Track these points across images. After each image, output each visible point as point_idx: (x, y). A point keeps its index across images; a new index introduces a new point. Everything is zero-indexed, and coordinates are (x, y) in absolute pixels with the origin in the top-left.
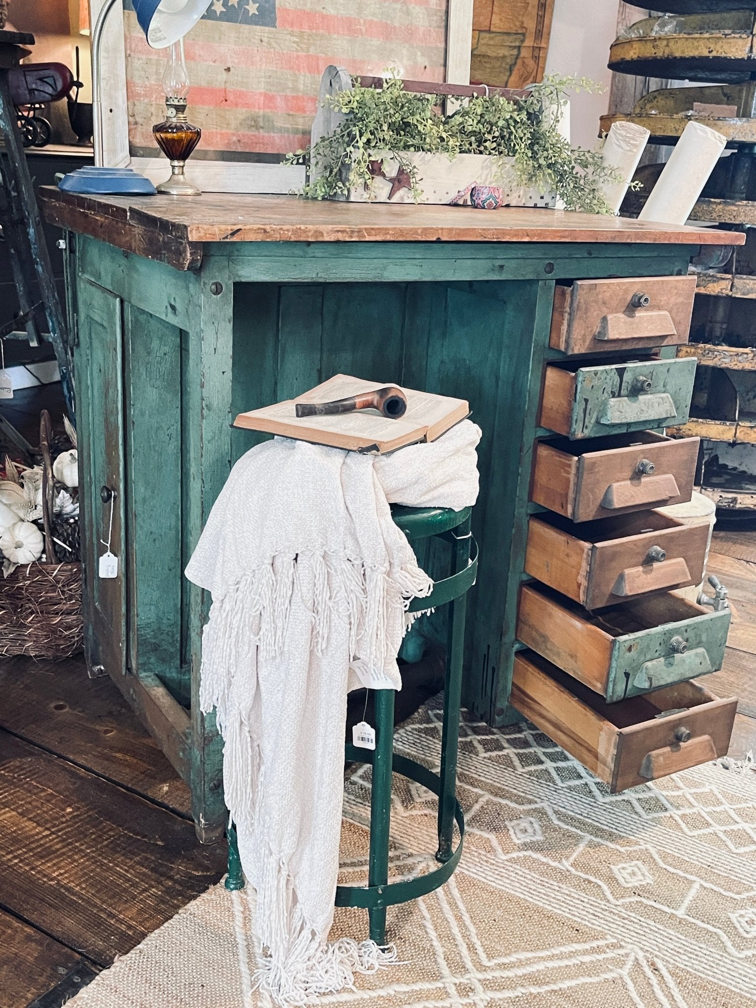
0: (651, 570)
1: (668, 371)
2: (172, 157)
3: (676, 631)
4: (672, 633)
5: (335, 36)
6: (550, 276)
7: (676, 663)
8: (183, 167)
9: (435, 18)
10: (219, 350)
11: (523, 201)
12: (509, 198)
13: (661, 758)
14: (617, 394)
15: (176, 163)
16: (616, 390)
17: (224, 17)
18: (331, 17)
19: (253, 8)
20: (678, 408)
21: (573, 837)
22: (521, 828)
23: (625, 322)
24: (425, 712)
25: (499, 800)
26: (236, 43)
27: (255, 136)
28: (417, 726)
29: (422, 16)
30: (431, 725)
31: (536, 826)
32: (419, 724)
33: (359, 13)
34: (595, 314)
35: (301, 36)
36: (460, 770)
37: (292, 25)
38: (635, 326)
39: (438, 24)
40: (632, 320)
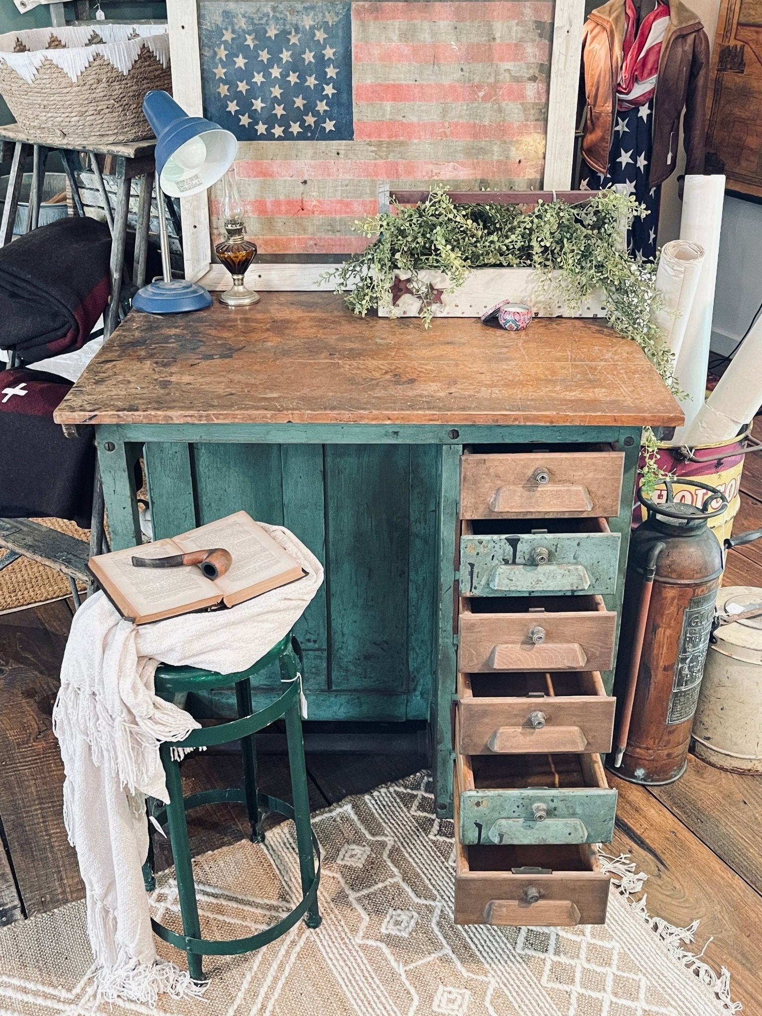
0: (532, 733)
1: (578, 545)
2: (233, 272)
3: (540, 799)
4: (532, 800)
5: (416, 141)
6: (455, 441)
7: (537, 827)
8: (242, 279)
9: (532, 112)
10: (117, 492)
12: (561, 310)
13: (504, 909)
14: (510, 562)
15: (235, 277)
16: (510, 557)
17: (301, 137)
18: (412, 124)
19: (329, 126)
20: (597, 579)
21: (435, 945)
22: (399, 919)
23: (521, 497)
24: (422, 777)
25: (404, 885)
26: (312, 158)
27: (332, 239)
28: (401, 790)
29: (516, 111)
30: (415, 793)
31: (413, 922)
32: (406, 787)
33: (444, 116)
34: (487, 485)
35: (380, 144)
36: (400, 844)
37: (369, 136)
38: (533, 500)
39: (536, 117)
40: (531, 493)
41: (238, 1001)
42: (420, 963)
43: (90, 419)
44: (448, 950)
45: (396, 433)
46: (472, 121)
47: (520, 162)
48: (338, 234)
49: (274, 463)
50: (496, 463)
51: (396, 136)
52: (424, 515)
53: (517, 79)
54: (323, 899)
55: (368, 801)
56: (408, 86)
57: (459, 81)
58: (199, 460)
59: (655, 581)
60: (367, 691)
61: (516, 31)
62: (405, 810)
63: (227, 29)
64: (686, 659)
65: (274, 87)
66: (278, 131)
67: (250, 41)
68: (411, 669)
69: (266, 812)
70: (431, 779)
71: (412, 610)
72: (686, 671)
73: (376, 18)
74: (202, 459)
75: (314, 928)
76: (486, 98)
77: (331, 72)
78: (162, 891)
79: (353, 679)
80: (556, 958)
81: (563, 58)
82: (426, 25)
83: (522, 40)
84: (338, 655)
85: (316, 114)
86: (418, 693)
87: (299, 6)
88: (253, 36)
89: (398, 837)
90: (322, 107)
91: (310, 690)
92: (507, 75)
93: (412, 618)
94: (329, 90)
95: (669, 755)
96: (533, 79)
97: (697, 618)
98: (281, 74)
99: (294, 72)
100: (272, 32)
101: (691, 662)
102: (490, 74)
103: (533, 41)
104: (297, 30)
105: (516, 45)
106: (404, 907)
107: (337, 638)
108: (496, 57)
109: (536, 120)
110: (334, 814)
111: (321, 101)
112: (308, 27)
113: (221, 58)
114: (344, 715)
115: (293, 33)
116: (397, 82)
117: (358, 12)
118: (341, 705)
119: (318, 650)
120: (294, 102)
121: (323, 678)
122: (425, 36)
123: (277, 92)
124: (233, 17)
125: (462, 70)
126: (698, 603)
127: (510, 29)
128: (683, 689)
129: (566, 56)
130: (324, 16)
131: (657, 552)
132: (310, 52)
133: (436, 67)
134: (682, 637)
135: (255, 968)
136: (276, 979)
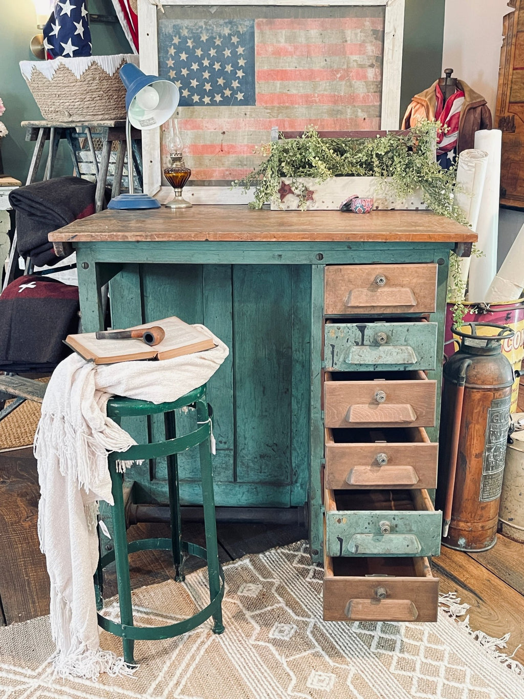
0: (379, 470)
1: (408, 330)
2: (175, 187)
3: (385, 517)
4: (380, 518)
5: (297, 106)
6: (321, 262)
7: (383, 540)
8: (181, 192)
9: (372, 87)
10: (89, 299)
11: (406, 206)
12: (394, 205)
13: (360, 606)
14: (360, 344)
15: (176, 190)
16: (360, 340)
17: (221, 103)
18: (293, 95)
19: (240, 96)
20: (422, 358)
21: (309, 645)
22: (282, 629)
23: (367, 295)
24: (302, 544)
25: (287, 609)
26: (229, 117)
27: (241, 170)
28: (286, 551)
29: (361, 86)
30: (296, 553)
31: (293, 631)
32: (289, 550)
33: (314, 90)
34: (343, 288)
35: (272, 108)
36: (284, 584)
37: (266, 102)
38: (375, 298)
39: (375, 90)
40: (374, 293)
41: (159, 679)
42: (297, 656)
43: (73, 238)
44: (319, 649)
45: (280, 256)
46: (332, 93)
47: (364, 119)
48: (245, 167)
49: (198, 308)
50: (349, 272)
51: (284, 103)
52: (302, 346)
53: (361, 66)
54: (226, 616)
55: (261, 558)
56: (291, 71)
57: (324, 67)
58: (147, 305)
59: (466, 387)
60: (263, 483)
61: (360, 36)
62: (288, 563)
63: (176, 36)
64: (491, 448)
65: (205, 72)
66: (207, 100)
67: (190, 43)
68: (294, 465)
69: (186, 556)
70: (308, 546)
71: (294, 418)
72: (492, 459)
73: (271, 29)
74: (149, 304)
75: (219, 633)
76: (341, 78)
77: (241, 62)
78: (108, 610)
79: (252, 473)
80: (401, 655)
81: (391, 51)
82: (303, 33)
83: (364, 41)
84: (241, 454)
85: (231, 89)
86: (298, 484)
87: (222, 22)
88: (192, 40)
89: (283, 580)
90: (235, 84)
91: (221, 482)
92: (355, 63)
93: (294, 425)
94: (240, 74)
95: (482, 527)
96: (372, 66)
97: (497, 416)
98: (209, 64)
99: (218, 63)
100: (204, 38)
101: (495, 451)
102: (344, 63)
103: (372, 42)
104: (220, 37)
105: (360, 45)
106: (287, 622)
107: (240, 440)
108: (348, 52)
109: (375, 92)
110: (236, 565)
111: (235, 81)
112: (227, 35)
113: (171, 54)
114: (245, 502)
115: (218, 38)
116: (284, 69)
117: (259, 25)
118: (243, 493)
119: (228, 449)
120: (218, 82)
121: (231, 472)
122: (302, 40)
123: (206, 75)
124: (180, 28)
125: (326, 60)
126: (497, 404)
127: (356, 34)
128: (490, 473)
129: (393, 50)
130: (237, 27)
131: (466, 365)
132: (228, 49)
133: (309, 59)
134: (487, 431)
135: (173, 658)
136: (188, 665)
